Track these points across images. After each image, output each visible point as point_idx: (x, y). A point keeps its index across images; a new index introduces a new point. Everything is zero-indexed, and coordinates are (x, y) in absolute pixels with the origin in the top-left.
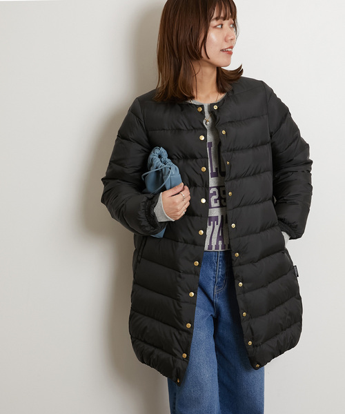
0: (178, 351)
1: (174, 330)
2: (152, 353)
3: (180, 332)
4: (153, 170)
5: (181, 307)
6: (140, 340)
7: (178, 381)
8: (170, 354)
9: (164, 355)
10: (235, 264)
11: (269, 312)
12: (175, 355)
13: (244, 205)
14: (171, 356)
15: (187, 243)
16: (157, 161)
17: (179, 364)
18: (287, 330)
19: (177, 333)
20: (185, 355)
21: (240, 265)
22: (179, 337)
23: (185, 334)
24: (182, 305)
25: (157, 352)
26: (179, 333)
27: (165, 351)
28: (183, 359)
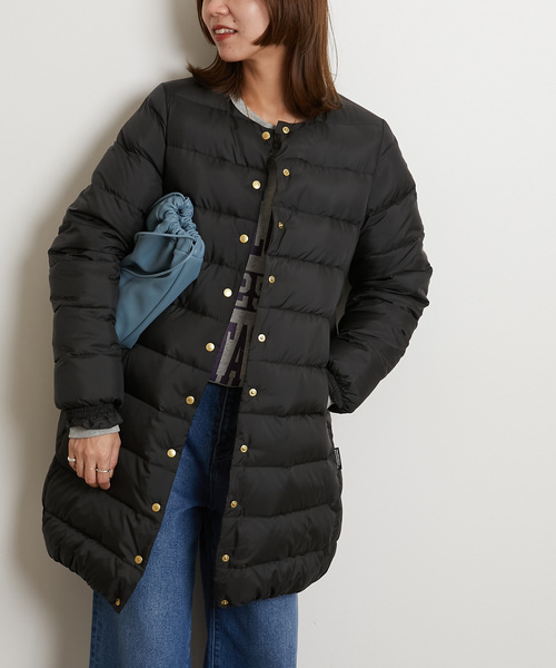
0: (129, 548)
1: (129, 512)
2: (78, 546)
3: (139, 516)
4: (160, 231)
5: (147, 471)
6: (61, 519)
7: (118, 604)
8: (114, 552)
9: (100, 553)
10: (243, 407)
11: (277, 515)
12: (121, 556)
13: (290, 309)
14: (113, 557)
15: (182, 361)
16: (172, 219)
17: (126, 573)
18: (298, 558)
19: (132, 518)
20: (139, 559)
21: (253, 412)
22: (135, 524)
23: (146, 522)
24: (151, 468)
25: (90, 546)
26: (137, 519)
27: (105, 546)
28: (135, 566)
